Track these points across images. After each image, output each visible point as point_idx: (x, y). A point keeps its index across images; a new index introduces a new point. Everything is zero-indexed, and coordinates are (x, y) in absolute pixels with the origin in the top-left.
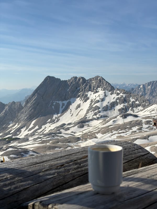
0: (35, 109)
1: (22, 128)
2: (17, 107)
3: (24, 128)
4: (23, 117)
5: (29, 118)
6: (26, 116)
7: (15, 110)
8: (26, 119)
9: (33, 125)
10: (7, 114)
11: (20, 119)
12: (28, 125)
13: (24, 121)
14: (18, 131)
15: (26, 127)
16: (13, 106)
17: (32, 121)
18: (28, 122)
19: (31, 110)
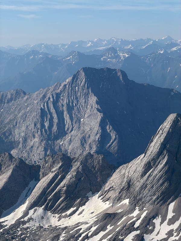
0: (170, 182)
1: (154, 217)
2: (99, 163)
3: (157, 218)
4: (149, 195)
5: (160, 198)
6: (154, 195)
7: (95, 169)
8: (155, 201)
9: (173, 212)
10: (81, 178)
11: (141, 199)
12: (164, 211)
13: (151, 204)
14: (148, 224)
15: (160, 216)
16: (90, 161)
17: (169, 204)
18: (161, 206)
19: (163, 183)
